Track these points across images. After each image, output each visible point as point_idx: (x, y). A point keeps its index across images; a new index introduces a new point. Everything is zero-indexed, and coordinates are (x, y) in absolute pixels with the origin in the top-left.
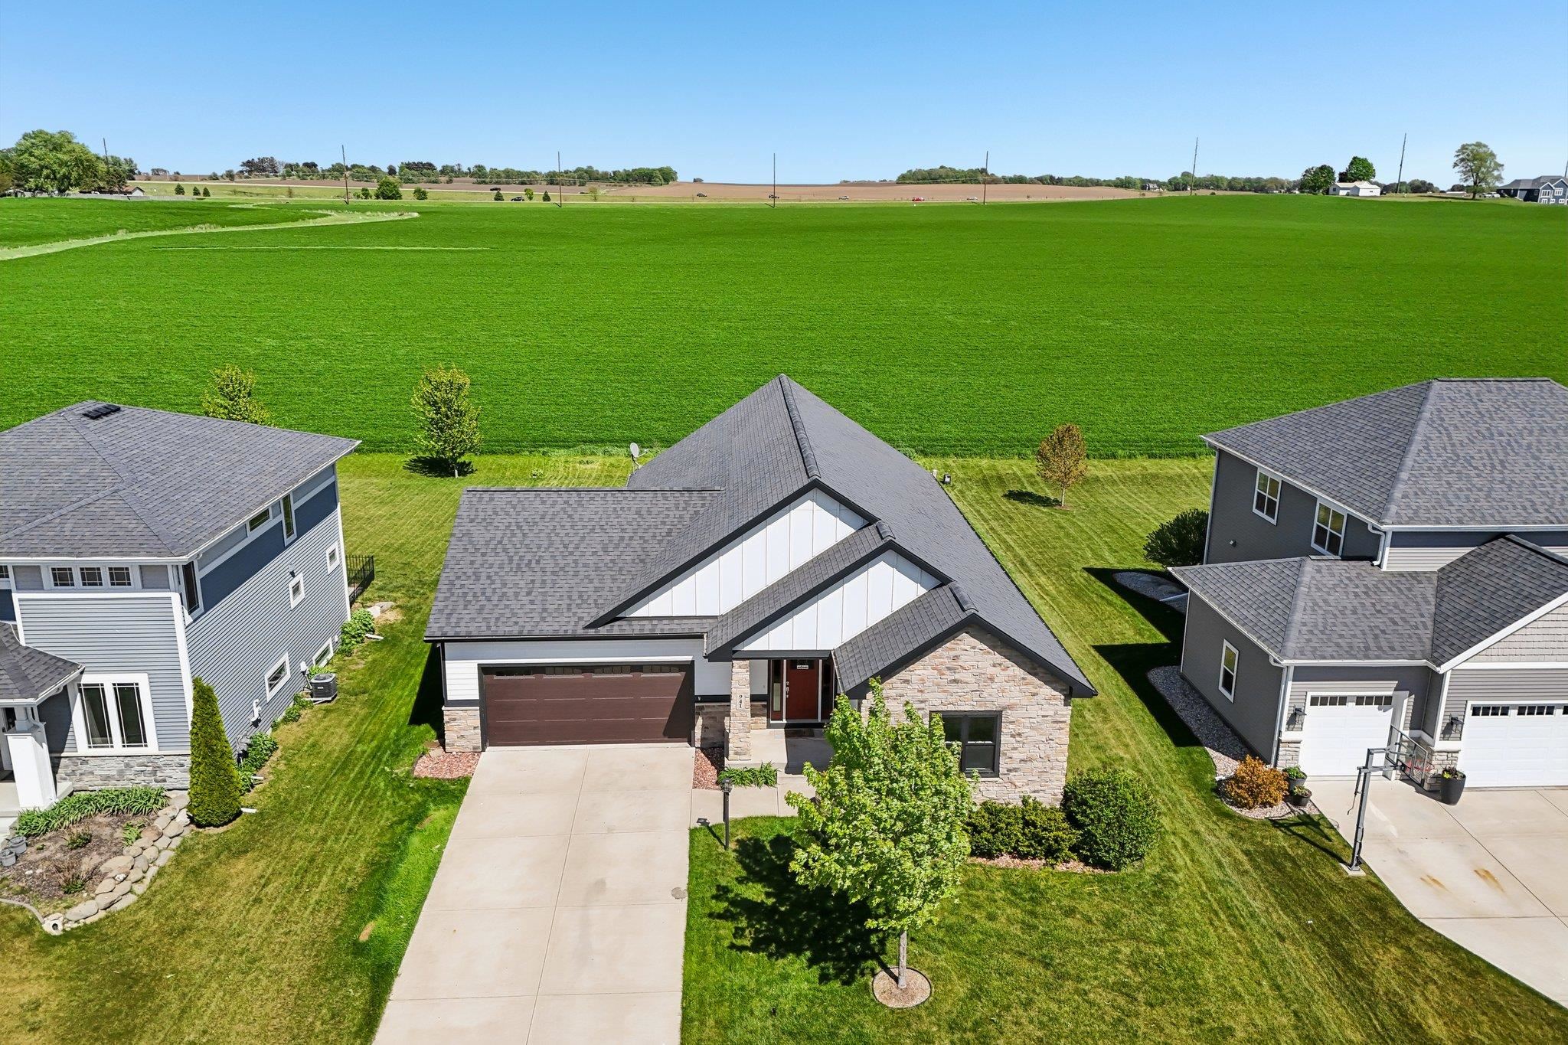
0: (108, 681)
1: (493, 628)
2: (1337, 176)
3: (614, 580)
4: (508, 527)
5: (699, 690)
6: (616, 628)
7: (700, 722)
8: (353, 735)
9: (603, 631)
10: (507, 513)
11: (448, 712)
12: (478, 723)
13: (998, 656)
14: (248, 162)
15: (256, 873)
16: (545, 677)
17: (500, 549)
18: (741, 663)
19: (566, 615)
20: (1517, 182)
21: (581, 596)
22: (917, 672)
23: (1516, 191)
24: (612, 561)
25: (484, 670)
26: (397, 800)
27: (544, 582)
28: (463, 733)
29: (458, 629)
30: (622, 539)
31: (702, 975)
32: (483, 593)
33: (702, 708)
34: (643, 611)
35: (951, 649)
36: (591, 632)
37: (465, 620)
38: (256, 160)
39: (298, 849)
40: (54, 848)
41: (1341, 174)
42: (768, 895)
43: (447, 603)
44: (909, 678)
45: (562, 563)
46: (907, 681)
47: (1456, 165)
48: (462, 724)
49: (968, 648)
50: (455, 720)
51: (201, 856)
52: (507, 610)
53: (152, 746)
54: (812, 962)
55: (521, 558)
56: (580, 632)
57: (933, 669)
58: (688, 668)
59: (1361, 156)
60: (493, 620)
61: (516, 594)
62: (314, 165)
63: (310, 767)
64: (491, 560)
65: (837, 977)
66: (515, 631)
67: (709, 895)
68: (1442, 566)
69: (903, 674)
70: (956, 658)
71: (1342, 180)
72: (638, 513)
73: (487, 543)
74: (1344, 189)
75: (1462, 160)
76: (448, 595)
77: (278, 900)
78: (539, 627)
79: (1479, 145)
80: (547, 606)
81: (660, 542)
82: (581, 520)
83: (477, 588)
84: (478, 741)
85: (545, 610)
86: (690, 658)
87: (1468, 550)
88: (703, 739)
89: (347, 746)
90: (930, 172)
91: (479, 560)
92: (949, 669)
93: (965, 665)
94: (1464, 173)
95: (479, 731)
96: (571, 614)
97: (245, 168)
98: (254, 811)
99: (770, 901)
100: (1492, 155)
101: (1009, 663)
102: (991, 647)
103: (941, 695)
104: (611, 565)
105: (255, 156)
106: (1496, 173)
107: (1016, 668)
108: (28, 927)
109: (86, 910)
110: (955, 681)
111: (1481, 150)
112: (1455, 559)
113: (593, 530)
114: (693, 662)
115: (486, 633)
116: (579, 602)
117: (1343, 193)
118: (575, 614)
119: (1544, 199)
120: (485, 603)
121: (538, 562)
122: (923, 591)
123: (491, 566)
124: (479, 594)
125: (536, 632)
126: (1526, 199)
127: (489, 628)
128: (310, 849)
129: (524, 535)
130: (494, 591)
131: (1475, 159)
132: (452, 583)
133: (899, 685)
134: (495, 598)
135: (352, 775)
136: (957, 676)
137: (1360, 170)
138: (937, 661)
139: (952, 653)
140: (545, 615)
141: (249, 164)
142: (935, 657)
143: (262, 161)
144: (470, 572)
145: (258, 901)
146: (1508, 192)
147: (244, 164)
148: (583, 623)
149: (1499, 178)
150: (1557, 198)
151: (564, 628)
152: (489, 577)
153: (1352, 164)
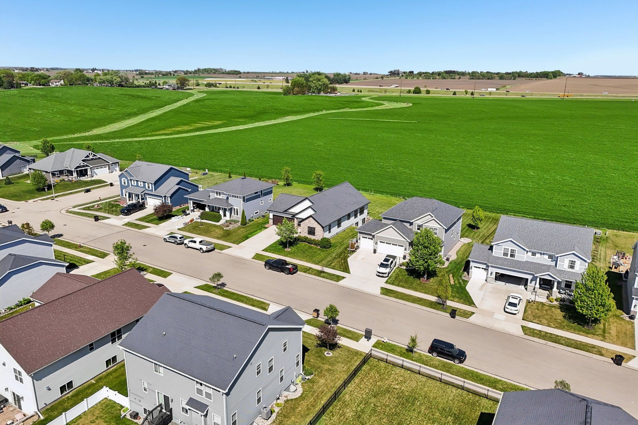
0: (236, 208)
14: (391, 71)
16: (278, 217)
22: (306, 221)
38: (393, 71)
40: (228, 224)
53: (239, 216)
62: (412, 72)
66: (277, 211)
92: (310, 221)
97: (389, 74)
105: (393, 69)
108: (223, 228)
109: (228, 228)
110: (310, 223)
141: (391, 72)
143: (395, 71)
145: (242, 231)
147: (389, 72)
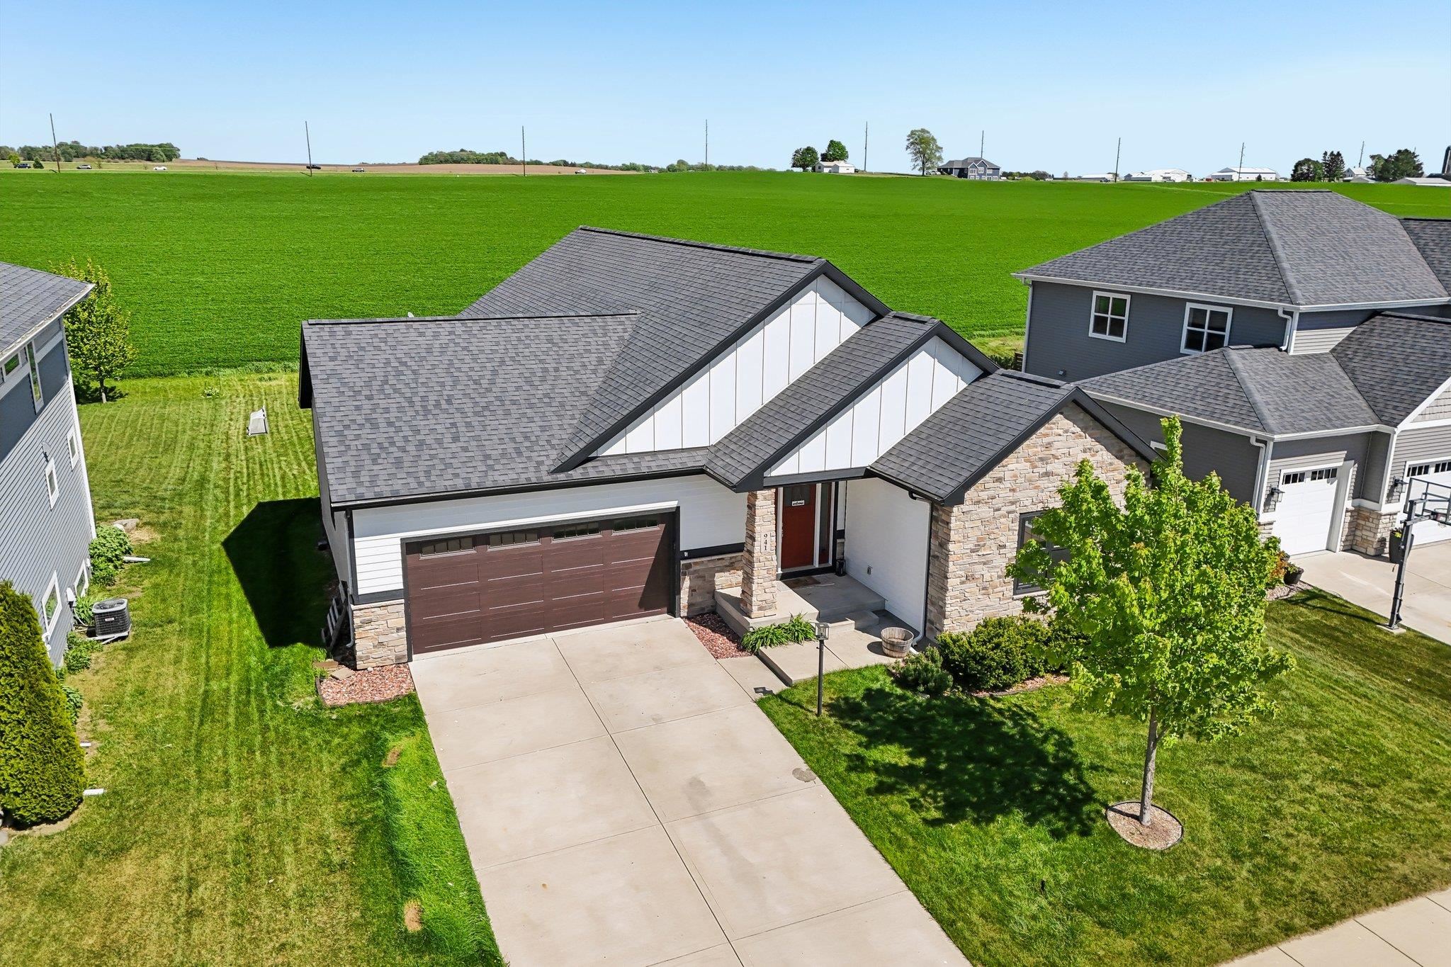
1: (427, 484)
2: (819, 156)
3: (560, 417)
4: (388, 363)
5: (685, 544)
6: (591, 470)
7: (686, 584)
8: (194, 671)
9: (577, 474)
10: (378, 348)
11: (359, 614)
12: (402, 622)
13: (1089, 439)
15: (163, 875)
16: (491, 549)
17: (388, 390)
18: (766, 492)
19: (518, 460)
20: (951, 162)
21: (527, 438)
22: (1010, 467)
23: (951, 169)
24: (547, 395)
25: (411, 548)
26: (328, 737)
27: (468, 425)
28: (382, 639)
29: (377, 489)
30: (545, 370)
31: (915, 864)
32: (392, 444)
33: (688, 566)
34: (617, 448)
35: (1046, 435)
36: (562, 477)
37: (382, 477)
39: (212, 828)
41: (822, 155)
42: (911, 755)
43: (345, 459)
44: (1001, 475)
45: (483, 401)
46: (999, 480)
47: (908, 148)
48: (381, 625)
49: (1061, 432)
50: (369, 622)
51: (50, 870)
52: (436, 461)
54: (1031, 821)
55: (424, 399)
56: (547, 479)
57: (1026, 461)
58: (671, 519)
59: (836, 140)
60: (422, 474)
61: (439, 442)
63: (154, 722)
64: (383, 403)
65: (1070, 829)
66: (460, 484)
67: (841, 769)
68: (1332, 347)
69: (996, 472)
70: (1048, 446)
71: (823, 160)
72: (550, 341)
73: (368, 384)
74: (827, 167)
75: (912, 143)
76: (343, 448)
77: (230, 907)
78: (490, 478)
79: (923, 131)
80: (488, 452)
81: (594, 372)
82: (482, 351)
83: (381, 438)
84: (402, 648)
85: (487, 457)
86: (673, 504)
87: (1350, 330)
88: (690, 605)
89: (194, 687)
90: (451, 155)
91: (367, 405)
92: (1041, 459)
93: (1058, 453)
94: (915, 154)
95: (403, 634)
96: (524, 459)
98: (100, 791)
99: (921, 762)
100: (934, 139)
101: (1099, 447)
102: (1085, 429)
103: (1033, 493)
104: (546, 400)
106: (938, 154)
107: (1105, 452)
110: (1047, 474)
111: (926, 135)
112: (1341, 339)
113: (502, 362)
114: (678, 508)
115: (420, 491)
116: (528, 444)
117: (826, 170)
118: (529, 458)
119: (972, 175)
120: (400, 454)
121: (449, 401)
122: (963, 385)
123: (387, 410)
124: (386, 445)
125: (489, 484)
126: (960, 176)
127: (420, 484)
128: (233, 825)
129: (414, 372)
130: (406, 439)
131: (922, 144)
132: (340, 434)
133: (992, 485)
134: (411, 448)
135: (231, 720)
136: (1049, 468)
137: (836, 152)
138: (1031, 451)
139: (1046, 440)
140: (490, 462)
142: (1028, 446)
144: (360, 420)
145: (193, 914)
146: (946, 170)
148: (544, 468)
149: (940, 158)
150: (980, 175)
151: (524, 476)
152: (390, 424)
153: (829, 146)
